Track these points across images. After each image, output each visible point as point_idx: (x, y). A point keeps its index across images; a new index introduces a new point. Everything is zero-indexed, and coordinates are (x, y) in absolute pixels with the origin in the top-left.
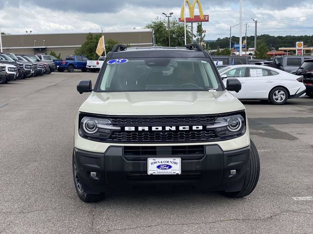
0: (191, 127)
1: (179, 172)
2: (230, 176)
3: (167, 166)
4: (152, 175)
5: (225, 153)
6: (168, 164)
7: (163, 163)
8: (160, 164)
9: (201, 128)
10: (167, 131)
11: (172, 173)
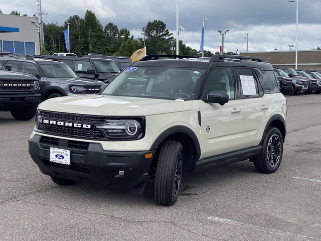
0: (82, 126)
1: (68, 163)
2: (116, 176)
3: (62, 156)
4: (52, 162)
5: (105, 152)
6: (62, 154)
7: (59, 154)
8: (58, 154)
9: (89, 126)
10: (66, 127)
11: (64, 163)
